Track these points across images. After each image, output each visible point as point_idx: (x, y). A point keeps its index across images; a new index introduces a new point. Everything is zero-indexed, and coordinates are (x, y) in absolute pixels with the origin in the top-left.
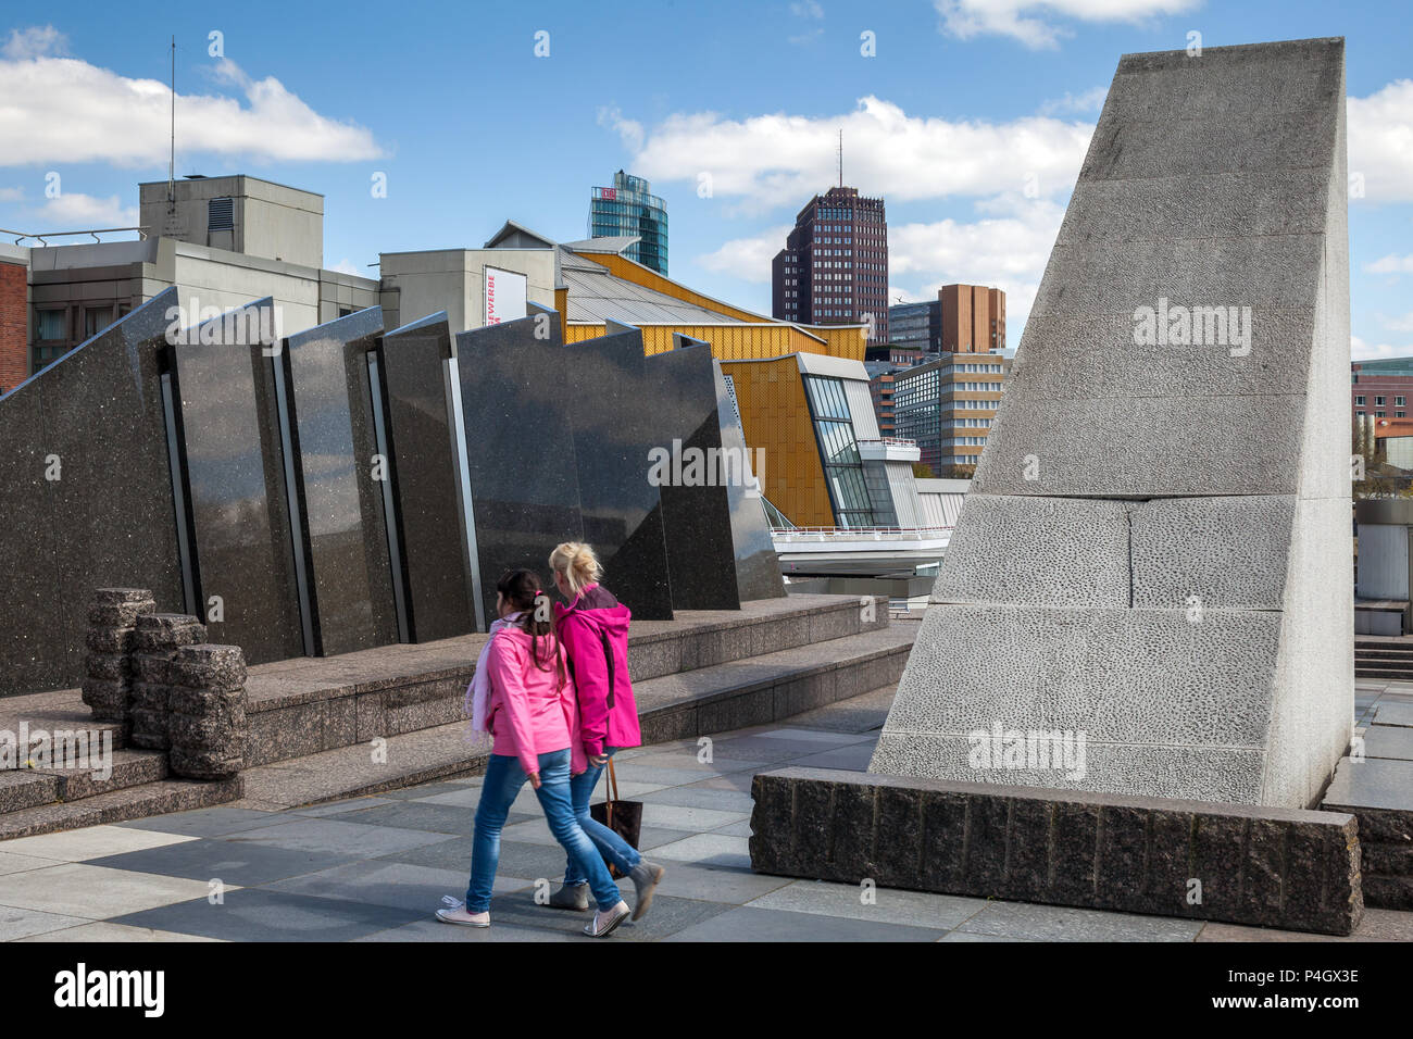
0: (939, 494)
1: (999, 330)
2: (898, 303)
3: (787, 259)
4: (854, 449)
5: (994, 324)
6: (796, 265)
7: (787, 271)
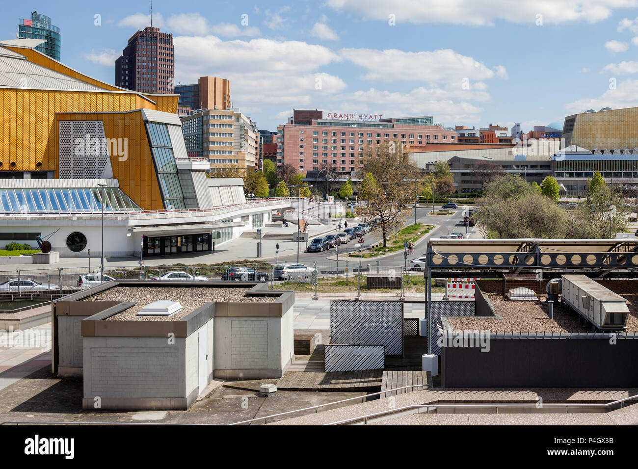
0: (218, 186)
1: (227, 99)
2: (178, 84)
3: (123, 61)
4: (174, 163)
5: (225, 96)
6: (127, 64)
7: (123, 66)
